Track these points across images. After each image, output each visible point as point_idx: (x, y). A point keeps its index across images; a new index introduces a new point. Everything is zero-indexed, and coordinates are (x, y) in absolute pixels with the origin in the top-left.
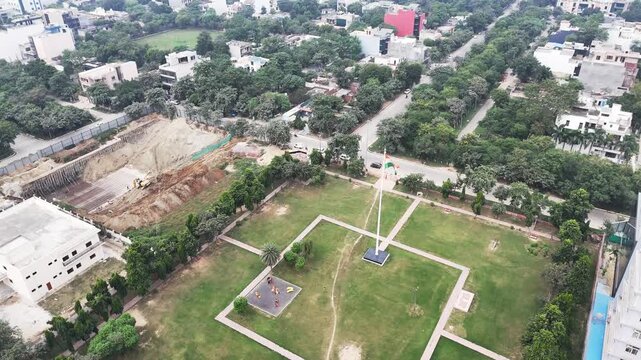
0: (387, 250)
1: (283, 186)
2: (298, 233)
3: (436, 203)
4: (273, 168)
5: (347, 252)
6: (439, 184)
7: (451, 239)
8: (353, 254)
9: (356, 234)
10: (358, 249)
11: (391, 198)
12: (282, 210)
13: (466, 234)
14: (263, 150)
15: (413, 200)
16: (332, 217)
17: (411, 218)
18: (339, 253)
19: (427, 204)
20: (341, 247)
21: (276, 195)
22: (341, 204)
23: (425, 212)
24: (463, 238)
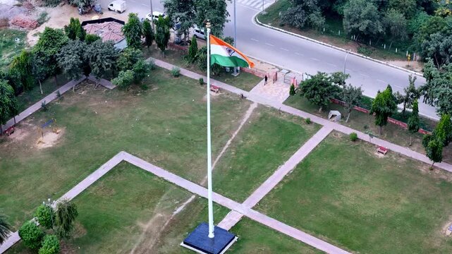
0: (236, 228)
1: (62, 90)
2: (68, 186)
3: (361, 135)
4: (40, 54)
5: (155, 230)
6: (371, 93)
7: (372, 210)
8: (164, 234)
9: (184, 193)
10: (178, 224)
11: (274, 121)
12: (50, 139)
13: (404, 201)
14: (44, 15)
15: (318, 127)
16: (143, 157)
17: (304, 165)
18: (137, 230)
19: (345, 137)
20: (146, 220)
21: (45, 108)
22: (169, 131)
23: (335, 153)
24: (398, 208)
